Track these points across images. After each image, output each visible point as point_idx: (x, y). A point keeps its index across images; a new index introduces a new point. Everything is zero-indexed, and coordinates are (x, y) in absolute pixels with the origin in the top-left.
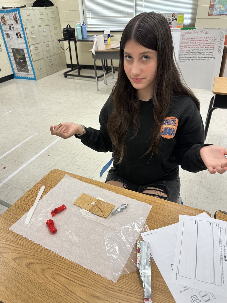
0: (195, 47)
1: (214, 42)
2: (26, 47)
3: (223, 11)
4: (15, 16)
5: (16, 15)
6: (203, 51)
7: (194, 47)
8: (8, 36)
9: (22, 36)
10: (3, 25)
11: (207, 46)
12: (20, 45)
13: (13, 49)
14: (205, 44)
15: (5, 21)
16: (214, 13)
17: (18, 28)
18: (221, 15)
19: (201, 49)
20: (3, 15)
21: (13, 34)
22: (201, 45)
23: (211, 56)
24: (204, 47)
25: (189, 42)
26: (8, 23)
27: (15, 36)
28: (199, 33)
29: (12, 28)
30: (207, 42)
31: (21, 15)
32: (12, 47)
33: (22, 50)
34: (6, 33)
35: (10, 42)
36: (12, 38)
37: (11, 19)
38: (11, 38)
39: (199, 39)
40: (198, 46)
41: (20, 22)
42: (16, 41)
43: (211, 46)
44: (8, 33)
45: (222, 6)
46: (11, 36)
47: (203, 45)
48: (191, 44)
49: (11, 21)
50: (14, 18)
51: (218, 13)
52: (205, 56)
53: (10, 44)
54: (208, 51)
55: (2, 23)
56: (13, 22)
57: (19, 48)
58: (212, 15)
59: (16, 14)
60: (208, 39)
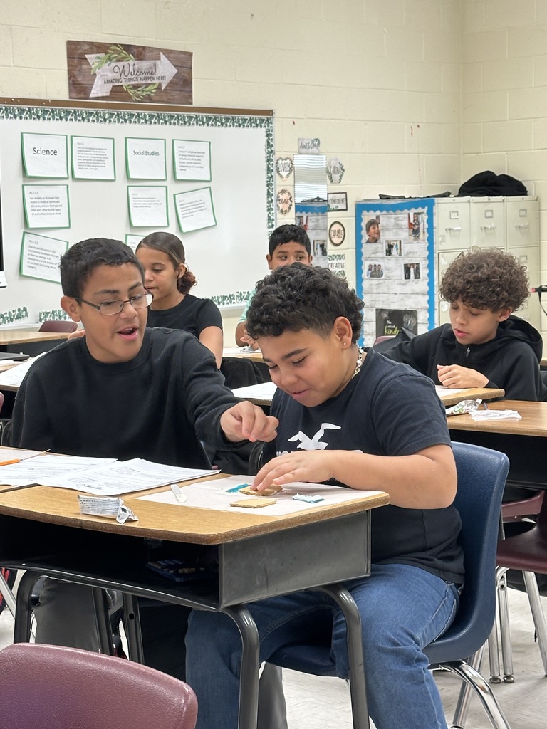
2: (428, 306)
4: (416, 220)
5: (420, 217)
8: (376, 272)
9: (424, 272)
10: (368, 242)
12: (410, 298)
13: (380, 312)
15: (378, 233)
17: (416, 251)
20: (378, 217)
21: (393, 267)
26: (387, 236)
27: (401, 272)
29: (394, 251)
31: (435, 218)
32: (380, 306)
33: (413, 314)
34: (370, 266)
35: (375, 291)
36: (388, 278)
37: (398, 227)
38: (383, 277)
41: (427, 235)
42: (398, 289)
44: (377, 264)
46: (385, 273)
49: (400, 231)
50: (410, 224)
53: (374, 296)
55: (367, 238)
56: (405, 234)
57: (403, 308)
59: (419, 214)
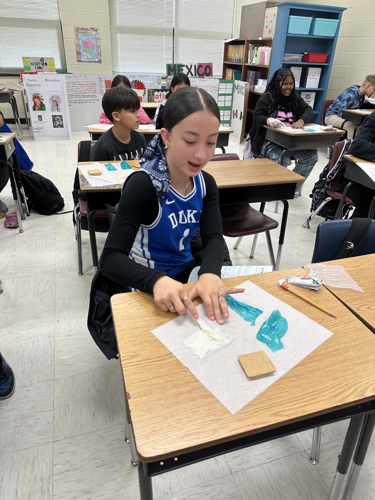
0: (79, 90)
1: (95, 86)
3: (90, 59)
6: (86, 94)
7: (77, 90)
11: (89, 90)
14: (87, 88)
16: (82, 59)
18: (89, 62)
19: (84, 92)
22: (83, 88)
23: (94, 98)
24: (87, 90)
25: (71, 86)
28: (78, 78)
30: (88, 86)
39: (80, 83)
40: (81, 90)
43: (93, 90)
45: (88, 54)
47: (85, 88)
48: (74, 88)
51: (86, 60)
52: (90, 98)
54: (92, 94)
58: (81, 61)
60: (88, 83)
